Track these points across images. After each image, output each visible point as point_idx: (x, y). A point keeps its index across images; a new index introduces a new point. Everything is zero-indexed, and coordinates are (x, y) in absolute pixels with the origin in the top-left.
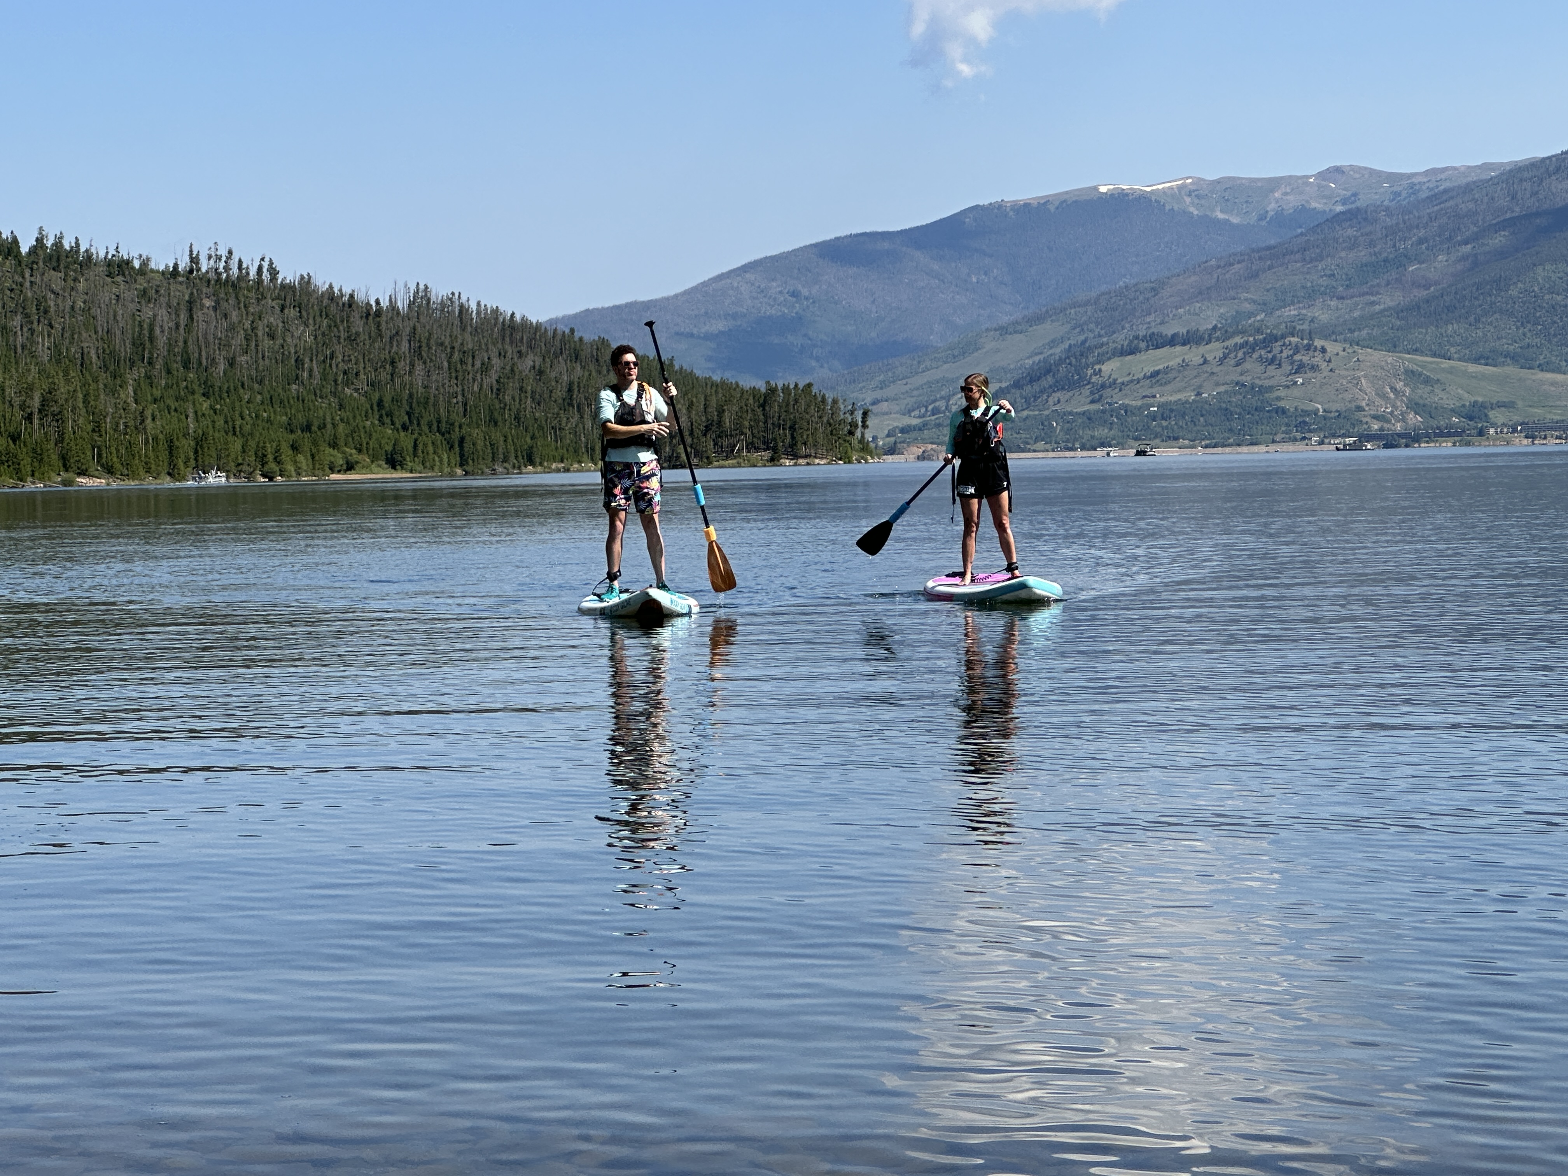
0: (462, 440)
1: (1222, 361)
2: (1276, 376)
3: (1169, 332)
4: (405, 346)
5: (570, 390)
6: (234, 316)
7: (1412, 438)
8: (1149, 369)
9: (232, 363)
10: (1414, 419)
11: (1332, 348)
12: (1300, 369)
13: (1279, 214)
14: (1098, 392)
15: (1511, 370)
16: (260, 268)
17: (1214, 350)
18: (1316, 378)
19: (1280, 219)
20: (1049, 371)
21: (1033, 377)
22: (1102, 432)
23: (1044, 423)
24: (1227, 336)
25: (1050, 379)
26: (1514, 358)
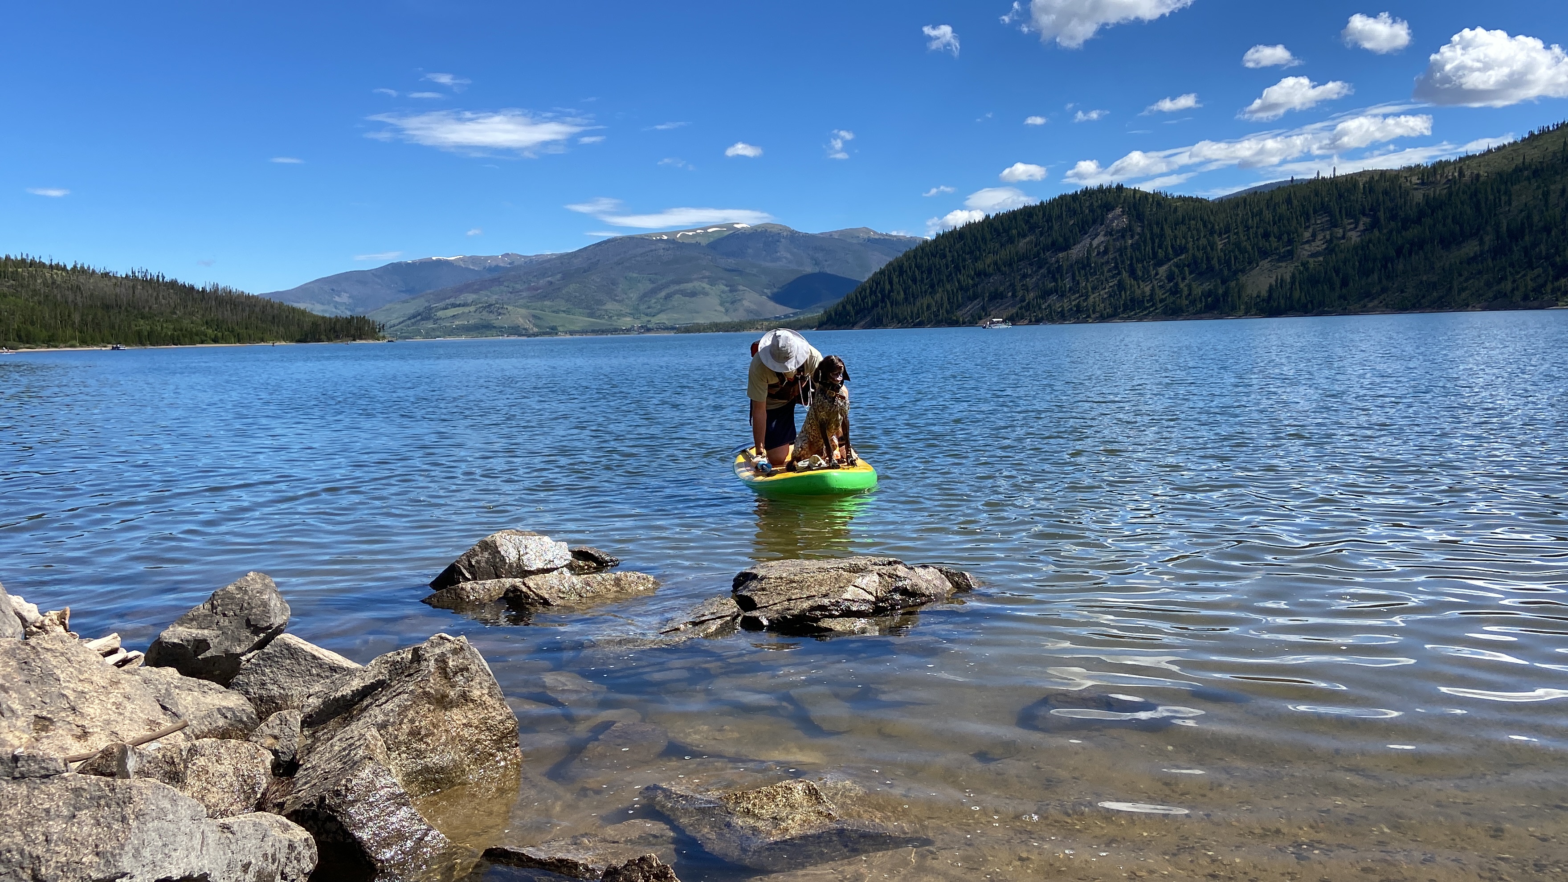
0: (238, 334)
1: (475, 312)
2: (492, 317)
3: (458, 303)
4: (214, 302)
5: (274, 318)
6: (150, 292)
7: (535, 335)
8: (452, 314)
9: (150, 308)
10: (536, 330)
11: (509, 308)
12: (500, 314)
13: (490, 267)
14: (435, 321)
15: (564, 315)
16: (158, 276)
17: (472, 309)
18: (505, 317)
19: (491, 270)
20: (419, 314)
21: (414, 317)
22: (438, 333)
23: (419, 331)
24: (476, 304)
25: (419, 318)
26: (564, 311)
